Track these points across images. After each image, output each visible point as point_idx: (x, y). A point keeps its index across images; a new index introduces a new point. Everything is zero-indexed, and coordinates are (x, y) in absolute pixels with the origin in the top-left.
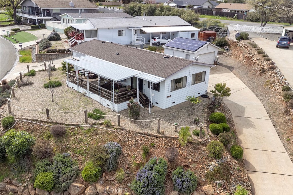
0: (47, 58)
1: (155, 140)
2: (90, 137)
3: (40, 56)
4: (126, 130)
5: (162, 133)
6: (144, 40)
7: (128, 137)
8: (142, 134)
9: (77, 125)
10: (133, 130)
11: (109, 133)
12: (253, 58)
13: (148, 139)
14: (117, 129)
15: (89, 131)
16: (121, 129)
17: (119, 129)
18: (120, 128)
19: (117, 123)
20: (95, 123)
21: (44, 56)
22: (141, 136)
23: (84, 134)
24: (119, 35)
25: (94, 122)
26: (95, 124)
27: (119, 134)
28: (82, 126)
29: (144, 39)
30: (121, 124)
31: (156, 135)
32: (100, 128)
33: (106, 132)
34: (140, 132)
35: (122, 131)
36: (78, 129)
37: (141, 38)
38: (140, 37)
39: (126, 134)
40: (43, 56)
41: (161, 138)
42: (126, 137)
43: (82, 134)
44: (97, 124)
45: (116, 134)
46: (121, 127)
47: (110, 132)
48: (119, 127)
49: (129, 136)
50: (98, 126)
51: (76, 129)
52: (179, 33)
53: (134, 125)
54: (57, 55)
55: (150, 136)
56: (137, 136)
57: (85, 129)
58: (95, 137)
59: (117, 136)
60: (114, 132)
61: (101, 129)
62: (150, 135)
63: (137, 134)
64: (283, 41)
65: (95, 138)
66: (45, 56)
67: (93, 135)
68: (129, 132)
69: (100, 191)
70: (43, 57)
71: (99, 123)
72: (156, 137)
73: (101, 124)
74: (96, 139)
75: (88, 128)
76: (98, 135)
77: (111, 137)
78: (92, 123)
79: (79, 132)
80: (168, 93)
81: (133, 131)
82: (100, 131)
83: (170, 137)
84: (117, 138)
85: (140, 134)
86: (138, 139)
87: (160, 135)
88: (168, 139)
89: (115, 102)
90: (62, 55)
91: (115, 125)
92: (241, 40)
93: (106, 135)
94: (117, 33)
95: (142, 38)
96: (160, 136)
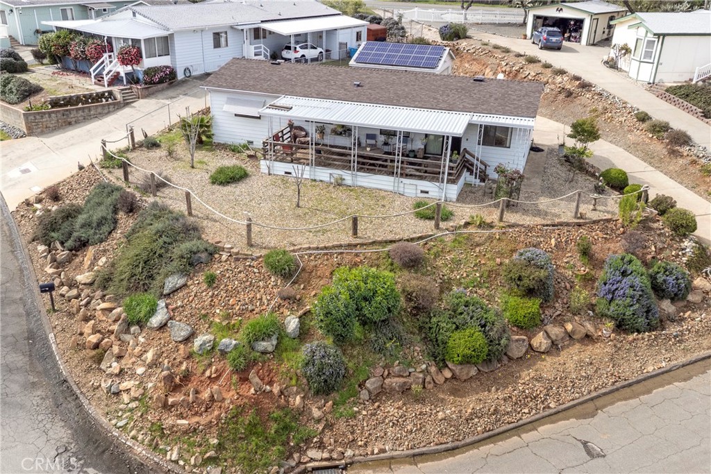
0: (58, 120)
1: (582, 231)
2: (468, 252)
3: (38, 117)
5: (584, 217)
6: (268, 54)
7: (538, 237)
9: (427, 237)
11: (497, 237)
12: (527, 73)
13: (569, 231)
14: (504, 227)
15: (459, 243)
16: (513, 226)
17: (509, 226)
21: (50, 117)
22: (555, 230)
24: (215, 47)
26: (457, 228)
29: (267, 51)
32: (472, 232)
33: (490, 237)
35: (518, 229)
36: (436, 243)
37: (262, 50)
38: (260, 48)
40: (47, 116)
41: (587, 225)
43: (449, 251)
44: (460, 227)
47: (498, 234)
48: (507, 224)
49: (537, 234)
51: (432, 243)
52: (338, 31)
54: (86, 111)
55: (570, 226)
56: (548, 231)
59: (515, 239)
61: (476, 233)
63: (546, 228)
64: (553, 36)
65: (480, 252)
66: (53, 115)
67: (471, 248)
68: (530, 227)
69: (557, 336)
70: (47, 121)
71: (461, 224)
72: (579, 225)
74: (483, 253)
75: (454, 237)
77: (506, 243)
82: (477, 238)
87: (582, 221)
88: (599, 224)
90: (99, 110)
91: (492, 222)
92: (455, 39)
93: (494, 243)
94: (212, 41)
95: (265, 49)
96: (584, 222)
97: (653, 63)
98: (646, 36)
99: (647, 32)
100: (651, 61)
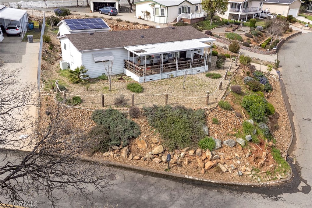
97: (165, 17)
98: (160, 7)
99: (160, 5)
100: (164, 16)
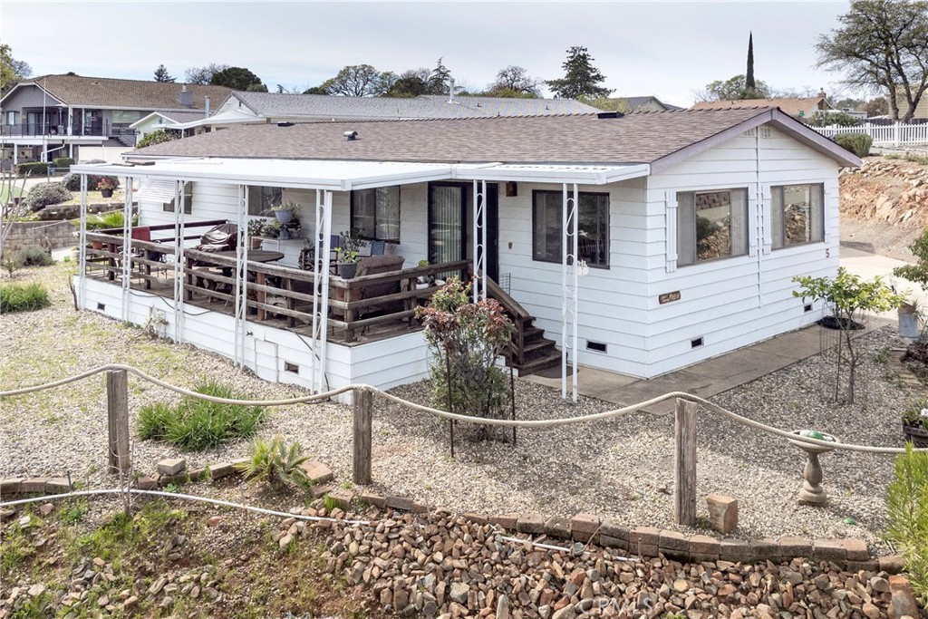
1: (680, 585)
2: (118, 584)
4: (420, 512)
5: (721, 524)
7: (445, 574)
8: (555, 536)
9: (37, 494)
10: (474, 509)
11: (285, 541)
13: (614, 577)
14: (344, 507)
15: (121, 538)
16: (382, 508)
17: (366, 502)
18: (375, 496)
19: (344, 462)
20: (182, 467)
22: (549, 556)
23: (76, 566)
25: (170, 462)
26: (178, 478)
27: (363, 548)
28: (73, 499)
30: (382, 468)
31: (679, 536)
32: (211, 506)
33: (258, 539)
34: (538, 518)
35: (389, 523)
36: (40, 522)
39: (419, 546)
40: (20, 230)
41: (724, 565)
42: (422, 566)
43: (55, 565)
44: (196, 479)
45: (337, 552)
46: (382, 488)
47: (293, 530)
48: (366, 493)
49: (449, 561)
50: (203, 495)
51: (25, 520)
53: (476, 470)
55: (630, 552)
56: (515, 555)
57: (94, 517)
58: (162, 580)
59: (345, 564)
60: (327, 530)
61: (222, 509)
62: (620, 542)
63: (513, 539)
65: (162, 591)
67: (150, 566)
68: (445, 524)
70: (18, 239)
71: (213, 468)
72: (682, 556)
73: (228, 477)
74: (166, 600)
75: (122, 511)
76: (188, 561)
77: (297, 573)
78: (161, 470)
79: (40, 549)
80: (661, 275)
81: (480, 515)
82: (209, 533)
83: (805, 552)
84: (349, 586)
85: (535, 536)
86: (526, 588)
87: (707, 539)
88: (788, 571)
89: (333, 336)
91: (330, 479)
93: (256, 563)
96: (713, 547)
